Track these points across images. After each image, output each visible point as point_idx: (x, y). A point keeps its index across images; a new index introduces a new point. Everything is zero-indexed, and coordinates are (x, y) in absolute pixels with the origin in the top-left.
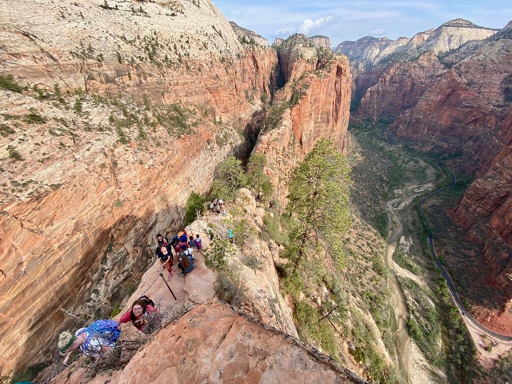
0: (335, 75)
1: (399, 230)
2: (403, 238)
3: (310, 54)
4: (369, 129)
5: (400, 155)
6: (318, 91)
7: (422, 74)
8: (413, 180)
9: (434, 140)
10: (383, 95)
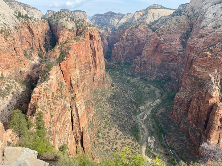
0: (89, 39)
1: (146, 133)
2: (149, 138)
3: (71, 25)
4: (120, 70)
5: (140, 84)
6: (78, 50)
7: (142, 35)
8: (149, 99)
9: (156, 73)
10: (124, 47)
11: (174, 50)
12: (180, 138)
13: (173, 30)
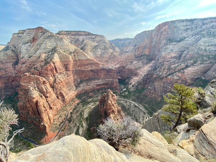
9: (4, 93)
11: (10, 74)
12: (30, 128)
13: (5, 61)
